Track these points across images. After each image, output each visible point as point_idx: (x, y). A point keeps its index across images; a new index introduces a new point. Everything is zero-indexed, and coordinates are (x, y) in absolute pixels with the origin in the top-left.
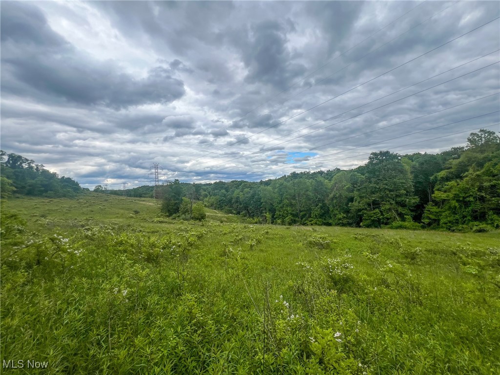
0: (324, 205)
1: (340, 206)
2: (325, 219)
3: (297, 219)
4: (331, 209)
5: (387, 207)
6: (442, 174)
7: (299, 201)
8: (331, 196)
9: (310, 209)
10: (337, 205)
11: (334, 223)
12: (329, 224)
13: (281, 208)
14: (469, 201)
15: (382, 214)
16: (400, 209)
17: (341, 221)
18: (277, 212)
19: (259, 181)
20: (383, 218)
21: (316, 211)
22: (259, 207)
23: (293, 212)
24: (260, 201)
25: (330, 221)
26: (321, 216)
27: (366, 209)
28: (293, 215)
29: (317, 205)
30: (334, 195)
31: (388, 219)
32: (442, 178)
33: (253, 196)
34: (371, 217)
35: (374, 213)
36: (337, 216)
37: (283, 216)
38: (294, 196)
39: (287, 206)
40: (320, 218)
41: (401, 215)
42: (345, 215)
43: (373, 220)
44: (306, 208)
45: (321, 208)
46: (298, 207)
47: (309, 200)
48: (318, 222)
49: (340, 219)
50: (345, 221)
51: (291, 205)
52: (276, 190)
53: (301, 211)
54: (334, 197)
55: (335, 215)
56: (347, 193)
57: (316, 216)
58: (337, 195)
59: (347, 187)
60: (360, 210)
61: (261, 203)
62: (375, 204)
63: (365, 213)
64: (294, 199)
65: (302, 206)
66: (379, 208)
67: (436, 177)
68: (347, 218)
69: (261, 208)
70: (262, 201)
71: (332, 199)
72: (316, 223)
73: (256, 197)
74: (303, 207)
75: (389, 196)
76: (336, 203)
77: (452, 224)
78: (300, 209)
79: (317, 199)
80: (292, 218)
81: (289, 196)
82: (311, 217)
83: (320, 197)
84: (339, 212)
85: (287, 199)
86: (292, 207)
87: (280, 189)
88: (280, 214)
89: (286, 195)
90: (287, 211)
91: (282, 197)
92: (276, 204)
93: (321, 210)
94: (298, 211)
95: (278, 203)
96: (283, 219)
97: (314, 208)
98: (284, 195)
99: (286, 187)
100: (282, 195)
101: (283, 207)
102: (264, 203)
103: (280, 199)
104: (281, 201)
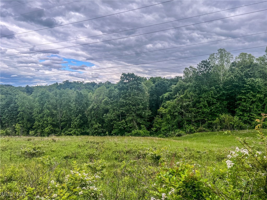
0: (84, 116)
1: (97, 117)
2: (83, 129)
3: (57, 129)
4: (89, 120)
5: (130, 118)
6: (166, 95)
7: (60, 111)
8: (90, 107)
9: (71, 120)
10: (94, 116)
11: (91, 133)
12: (88, 134)
13: (41, 118)
14: (176, 115)
15: (127, 124)
16: (139, 120)
17: (97, 130)
18: (36, 122)
20: (127, 127)
21: (76, 121)
22: (14, 117)
23: (53, 123)
24: (16, 110)
25: (88, 131)
26: (80, 126)
27: (115, 120)
28: (54, 126)
29: (77, 116)
30: (93, 107)
31: (131, 128)
32: (166, 97)
33: (8, 104)
34: (119, 126)
35: (122, 123)
36: (94, 126)
37: (42, 126)
38: (56, 106)
39: (48, 116)
40: (79, 127)
41: (139, 124)
42: (100, 125)
43: (121, 129)
44: (67, 118)
45: (81, 118)
46: (59, 117)
47: (70, 110)
48: (77, 132)
49: (96, 129)
50: (100, 130)
51: (52, 115)
52: (37, 99)
53: (61, 122)
55: (92, 125)
56: (104, 106)
57: (75, 126)
58: (95, 107)
59: (105, 100)
60: (111, 121)
61: (18, 113)
62: (123, 116)
63: (115, 123)
64: (56, 109)
65: (63, 117)
66: (124, 119)
67: (163, 97)
68: (102, 127)
69: (18, 117)
70: (19, 110)
71: (91, 110)
72: (75, 133)
73: (12, 105)
74: (64, 117)
75: (132, 109)
76: (93, 114)
77: (167, 131)
78: (61, 119)
79: (77, 110)
80: (52, 128)
81: (50, 106)
82: (71, 127)
83: (80, 108)
84: (96, 122)
85: (48, 108)
86: (53, 117)
87: (41, 99)
88: (39, 125)
89: (47, 105)
90: (47, 122)
91: (43, 106)
92: (35, 114)
93: (80, 120)
94: (58, 122)
95: (38, 112)
96: (43, 130)
97: (74, 118)
98: (46, 104)
99: (48, 96)
100: (43, 104)
101: (43, 117)
102: (21, 113)
103: (40, 109)
104: (42, 111)
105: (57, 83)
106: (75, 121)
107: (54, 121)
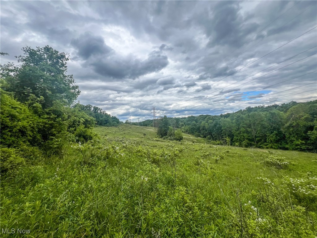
0: (280, 132)
1: (297, 134)
2: (281, 144)
3: (253, 143)
4: (287, 136)
7: (254, 129)
8: (287, 125)
9: (266, 136)
10: (293, 133)
11: (291, 148)
12: (287, 149)
13: (238, 134)
17: (299, 147)
18: (235, 137)
19: (219, 115)
21: (272, 137)
22: (220, 133)
23: (249, 138)
24: (221, 129)
25: (287, 146)
26: (277, 141)
28: (249, 140)
29: (272, 133)
30: (291, 124)
33: (215, 125)
36: (295, 142)
37: (240, 140)
38: (250, 125)
39: (244, 133)
40: (276, 143)
42: (303, 142)
44: (262, 134)
45: (277, 135)
46: (254, 133)
47: (265, 128)
48: (273, 146)
49: (297, 145)
50: (304, 147)
51: (247, 132)
52: (234, 121)
53: (256, 137)
54: (291, 126)
55: (292, 141)
57: (271, 141)
58: (294, 124)
59: (305, 117)
61: (222, 131)
64: (250, 128)
65: (257, 133)
68: (305, 144)
69: (222, 133)
70: (222, 129)
71: (288, 127)
73: (218, 126)
74: (259, 134)
76: (292, 131)
78: (255, 135)
79: (272, 127)
80: (248, 142)
81: (245, 126)
82: (266, 142)
83: (275, 126)
84: (296, 138)
85: (244, 127)
86: (248, 134)
87: (237, 120)
88: (237, 139)
89: (243, 124)
90: (244, 137)
91: (239, 126)
92: (234, 131)
93: (276, 136)
94: (253, 137)
95: (235, 130)
96: (241, 142)
97: (269, 134)
98: (241, 124)
99: (242, 118)
100: (239, 124)
101: (240, 133)
102: (224, 131)
103: (237, 128)
104: (238, 129)
105: (241, 110)
106: (270, 137)
107: (249, 137)
